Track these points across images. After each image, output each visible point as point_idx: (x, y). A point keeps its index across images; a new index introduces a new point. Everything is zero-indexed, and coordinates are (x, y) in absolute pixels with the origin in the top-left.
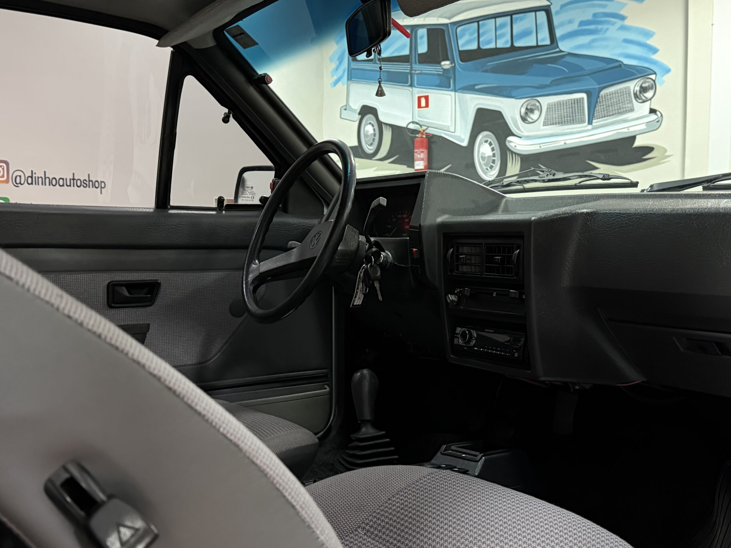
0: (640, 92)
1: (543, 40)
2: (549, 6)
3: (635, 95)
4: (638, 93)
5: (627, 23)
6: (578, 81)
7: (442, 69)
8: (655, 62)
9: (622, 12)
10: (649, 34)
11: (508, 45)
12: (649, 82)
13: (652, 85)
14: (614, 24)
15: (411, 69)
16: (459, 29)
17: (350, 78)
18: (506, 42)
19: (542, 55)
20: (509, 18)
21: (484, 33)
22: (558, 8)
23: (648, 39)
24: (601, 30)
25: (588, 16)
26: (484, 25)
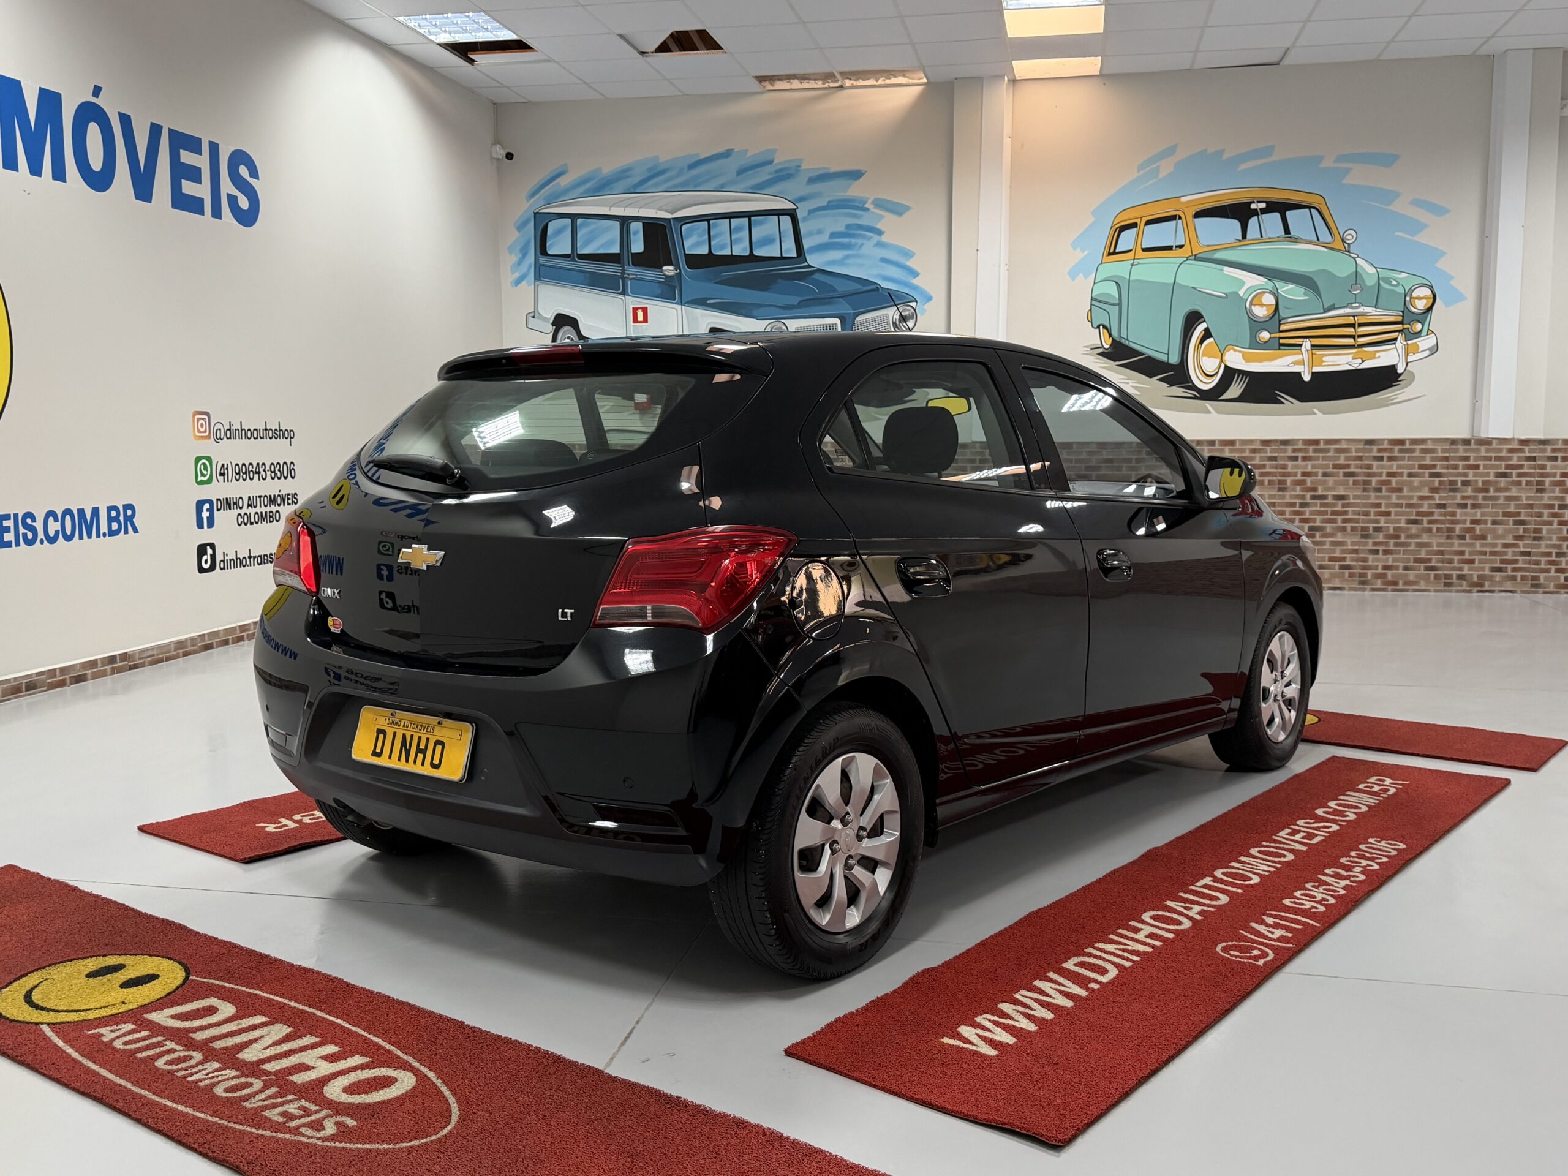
0: (900, 322)
1: (788, 251)
2: (795, 209)
3: (894, 323)
4: (897, 323)
5: (884, 239)
6: (829, 303)
7: (664, 275)
8: (915, 288)
9: (879, 226)
10: (908, 254)
11: (747, 253)
12: (909, 310)
13: (913, 314)
14: (870, 238)
15: (623, 272)
16: (684, 227)
17: (538, 277)
18: (744, 249)
19: (788, 269)
20: (747, 219)
21: (716, 236)
22: (806, 214)
23: (908, 260)
24: (856, 244)
25: (841, 228)
26: (716, 225)
